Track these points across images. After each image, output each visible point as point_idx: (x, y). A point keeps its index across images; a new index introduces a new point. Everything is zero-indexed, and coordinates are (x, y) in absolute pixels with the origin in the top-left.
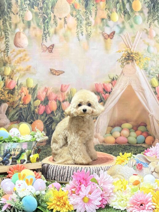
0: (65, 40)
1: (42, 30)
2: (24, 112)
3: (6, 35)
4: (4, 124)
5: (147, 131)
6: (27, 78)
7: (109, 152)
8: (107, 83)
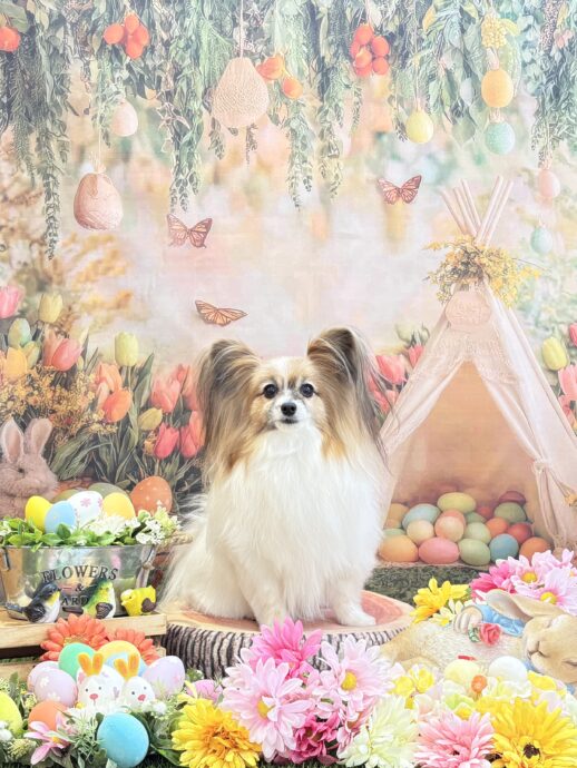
0: (251, 204)
1: (172, 170)
2: (104, 449)
3: (47, 185)
4: (38, 489)
5: (527, 519)
6: (117, 334)
7: (394, 590)
8: (392, 354)
